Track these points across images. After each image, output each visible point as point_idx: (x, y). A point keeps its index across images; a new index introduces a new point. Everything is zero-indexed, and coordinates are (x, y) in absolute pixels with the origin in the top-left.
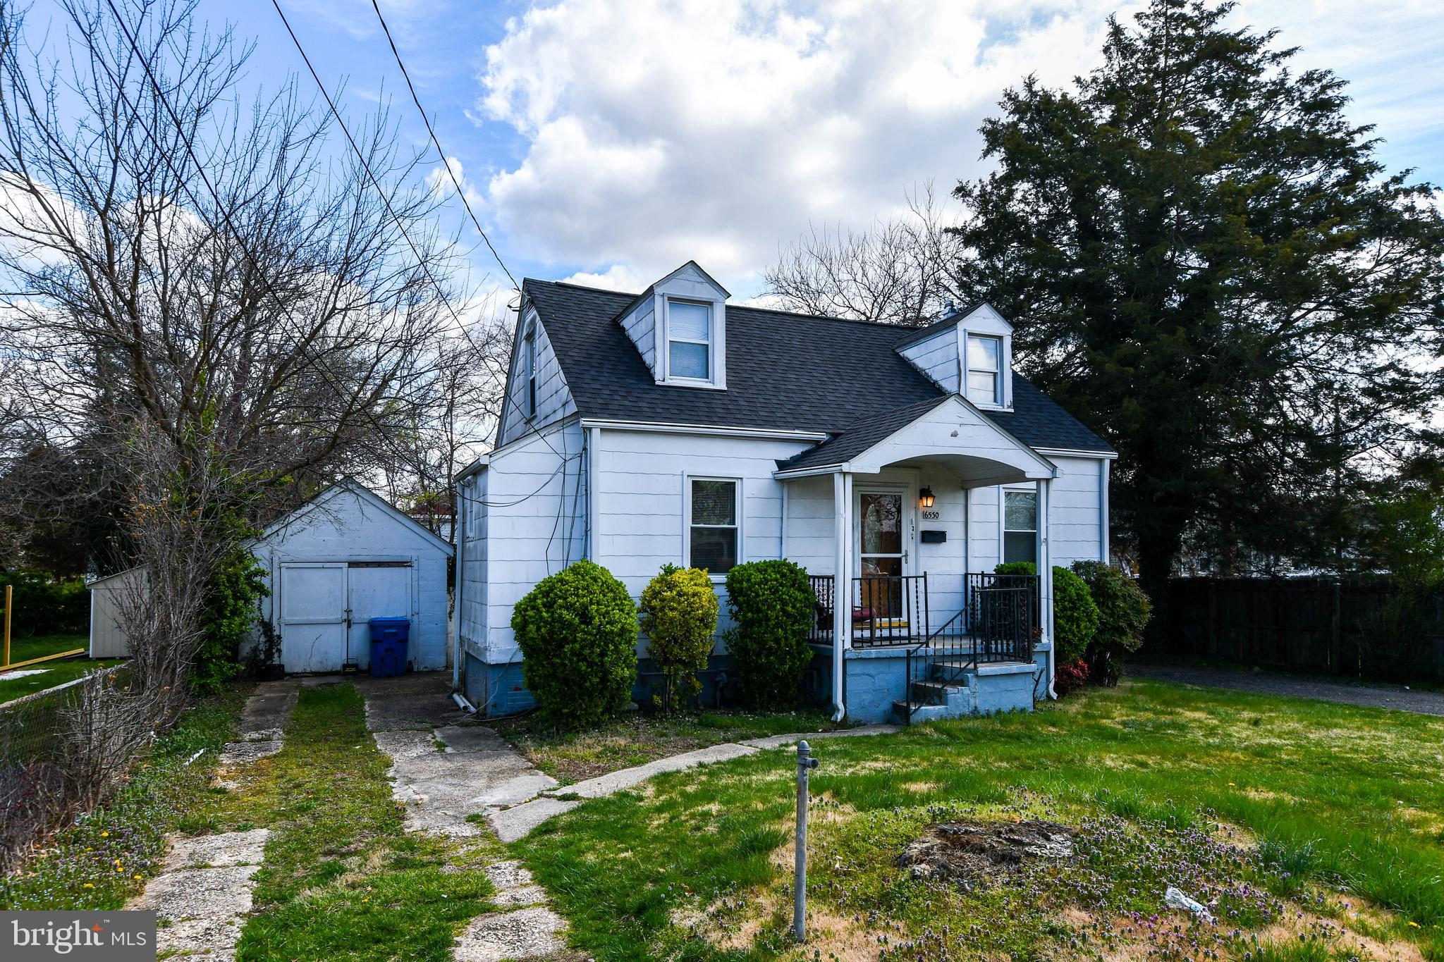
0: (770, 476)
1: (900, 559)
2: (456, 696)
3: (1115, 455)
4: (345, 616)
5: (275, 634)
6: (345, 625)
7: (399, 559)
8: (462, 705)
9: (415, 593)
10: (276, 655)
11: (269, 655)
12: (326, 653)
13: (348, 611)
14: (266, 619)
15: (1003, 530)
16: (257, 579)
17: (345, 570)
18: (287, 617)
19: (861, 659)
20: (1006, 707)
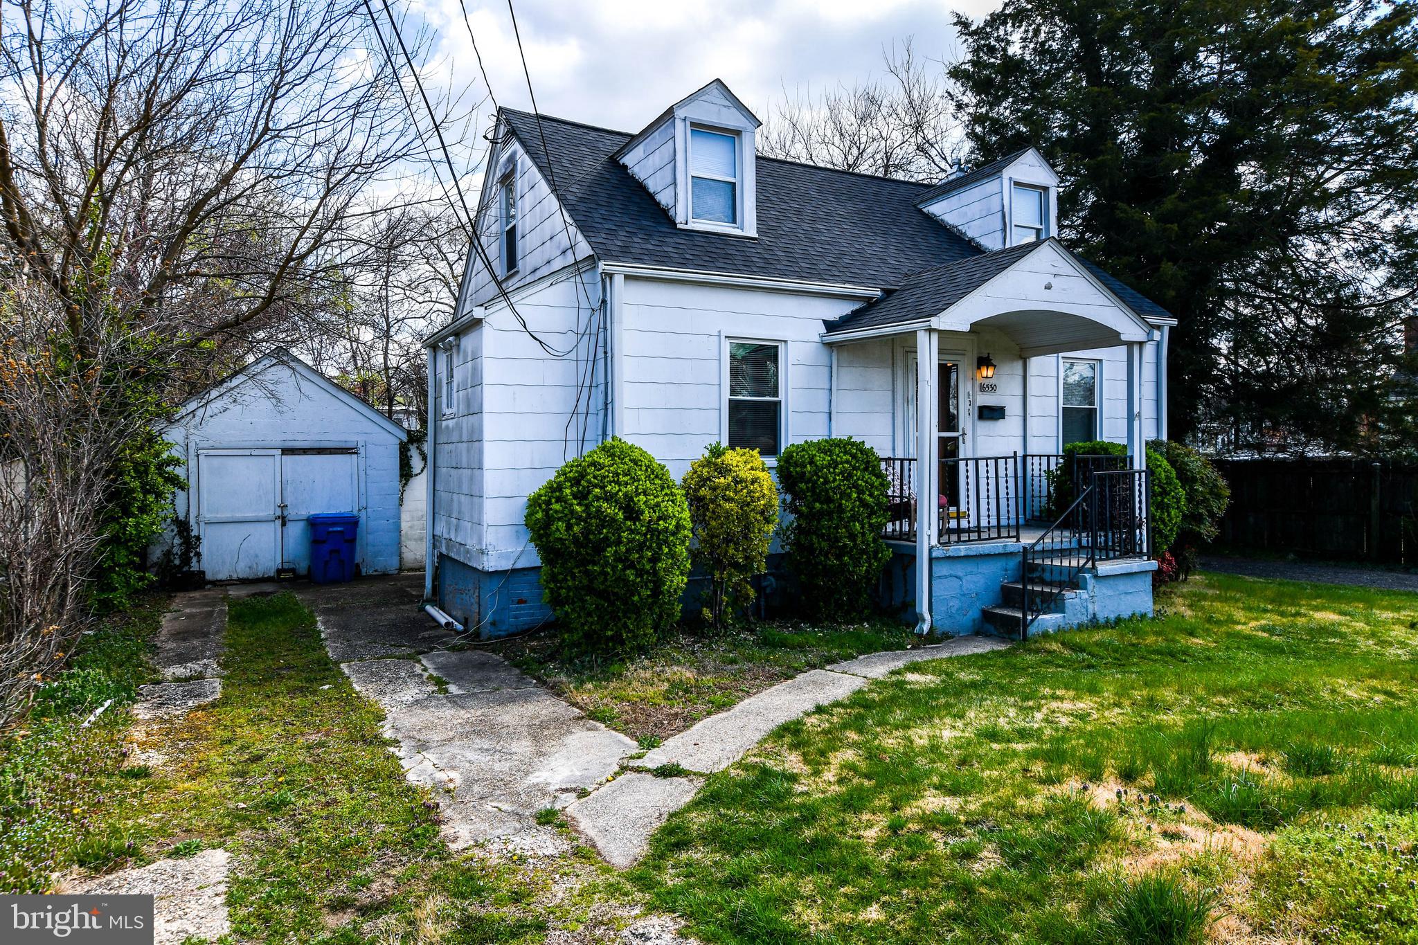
0: (817, 339)
1: (956, 439)
2: (428, 608)
3: (1174, 322)
4: (279, 513)
5: (193, 534)
6: (279, 522)
7: (344, 445)
8: (443, 621)
9: (362, 485)
10: (194, 560)
11: (186, 560)
12: (257, 556)
13: (283, 507)
14: (182, 516)
15: (1061, 406)
16: (169, 469)
17: (278, 458)
18: (207, 515)
19: (949, 558)
20: (1126, 614)
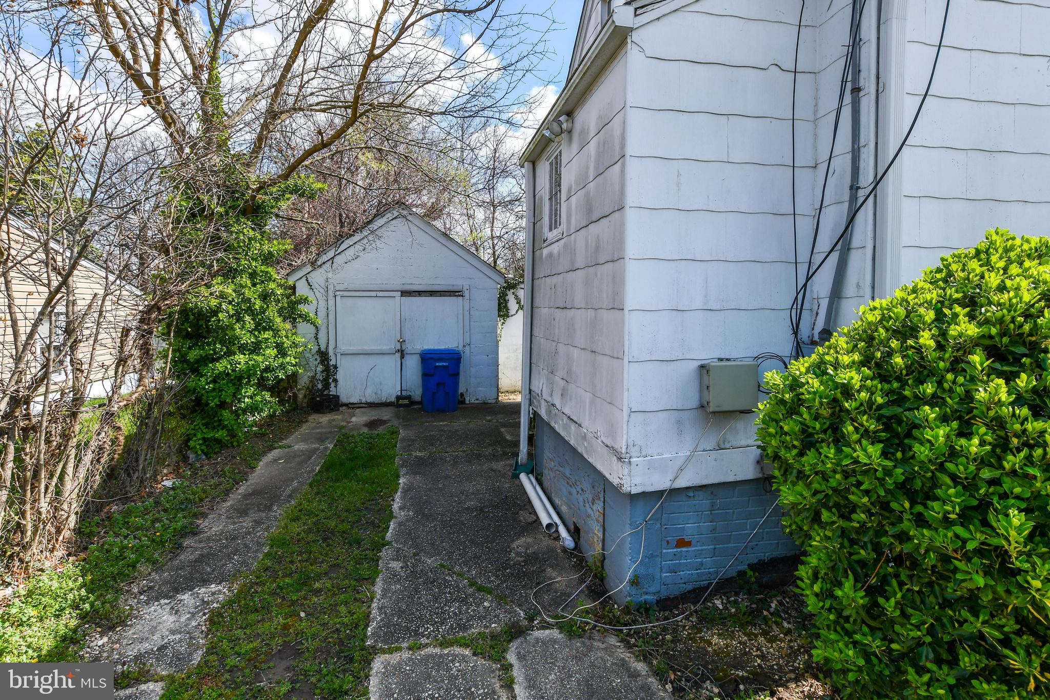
2: (523, 477)
4: (399, 347)
5: (331, 363)
6: (398, 355)
7: (451, 288)
8: (545, 521)
9: (467, 323)
10: (333, 385)
11: (327, 386)
12: (381, 384)
13: (402, 342)
14: (323, 349)
16: (301, 307)
17: (398, 298)
18: (343, 348)
